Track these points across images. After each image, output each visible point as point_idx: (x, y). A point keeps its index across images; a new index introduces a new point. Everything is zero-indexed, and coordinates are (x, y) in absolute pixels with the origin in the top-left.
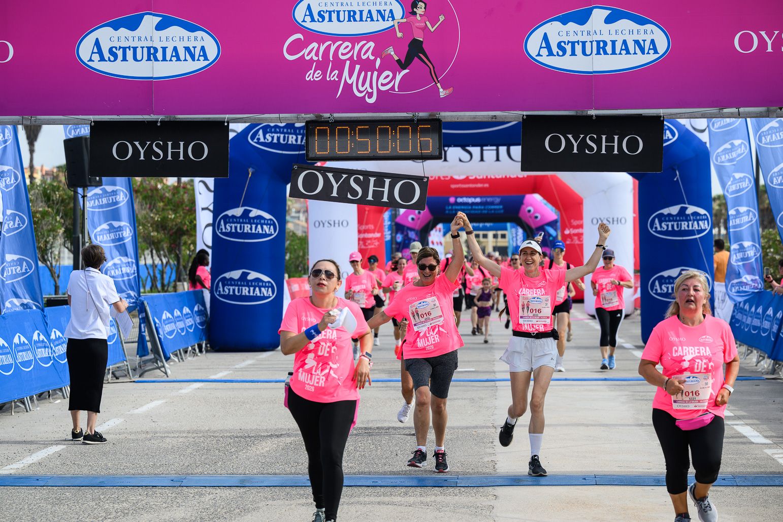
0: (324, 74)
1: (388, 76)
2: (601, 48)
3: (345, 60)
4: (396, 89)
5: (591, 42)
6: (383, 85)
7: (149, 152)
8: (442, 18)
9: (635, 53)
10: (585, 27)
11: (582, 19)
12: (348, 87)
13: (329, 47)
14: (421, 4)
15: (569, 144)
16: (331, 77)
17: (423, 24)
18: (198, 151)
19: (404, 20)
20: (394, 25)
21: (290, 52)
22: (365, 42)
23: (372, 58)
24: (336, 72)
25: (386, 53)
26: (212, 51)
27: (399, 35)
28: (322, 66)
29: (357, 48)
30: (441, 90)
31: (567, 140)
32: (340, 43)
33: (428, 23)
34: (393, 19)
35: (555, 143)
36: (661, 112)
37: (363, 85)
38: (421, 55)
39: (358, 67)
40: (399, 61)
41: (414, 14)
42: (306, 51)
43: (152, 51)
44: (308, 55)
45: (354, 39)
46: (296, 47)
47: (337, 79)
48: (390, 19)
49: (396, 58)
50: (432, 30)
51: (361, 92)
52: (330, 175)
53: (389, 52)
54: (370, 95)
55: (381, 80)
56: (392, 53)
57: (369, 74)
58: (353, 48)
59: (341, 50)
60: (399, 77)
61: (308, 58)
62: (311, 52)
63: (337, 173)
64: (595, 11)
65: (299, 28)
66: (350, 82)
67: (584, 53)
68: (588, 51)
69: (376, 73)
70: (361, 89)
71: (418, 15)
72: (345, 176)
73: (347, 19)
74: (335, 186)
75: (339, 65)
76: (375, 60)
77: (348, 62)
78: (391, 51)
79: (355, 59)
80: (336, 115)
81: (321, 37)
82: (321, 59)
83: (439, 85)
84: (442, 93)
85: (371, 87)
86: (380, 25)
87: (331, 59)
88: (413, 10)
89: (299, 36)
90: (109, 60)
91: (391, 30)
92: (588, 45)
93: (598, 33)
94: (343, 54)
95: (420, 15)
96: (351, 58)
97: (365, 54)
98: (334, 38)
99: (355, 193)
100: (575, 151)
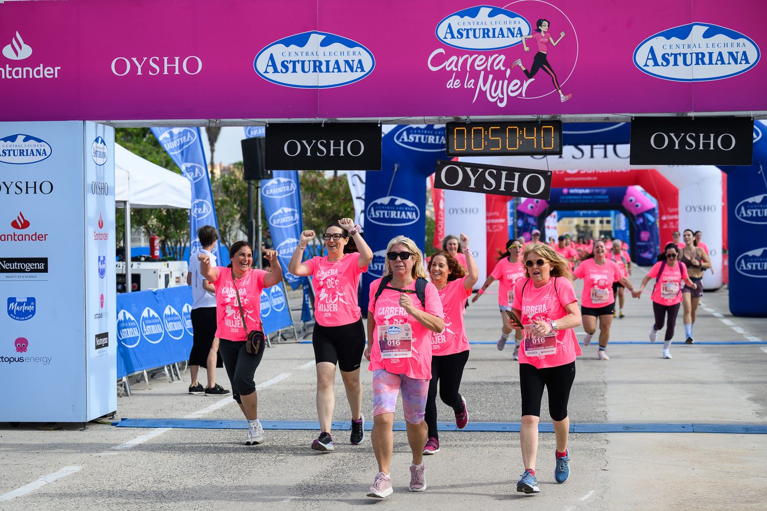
0: (462, 82)
1: (516, 84)
2: (700, 59)
3: (480, 72)
4: (524, 95)
5: (691, 54)
6: (512, 91)
7: (315, 149)
8: (563, 34)
9: (729, 63)
10: (686, 41)
11: (684, 34)
12: (483, 94)
13: (466, 60)
14: (545, 23)
15: (671, 141)
16: (468, 84)
17: (547, 40)
18: (356, 148)
19: (531, 36)
20: (522, 41)
21: (433, 64)
22: (497, 55)
23: (503, 69)
24: (473, 81)
25: (515, 65)
26: (368, 64)
27: (526, 49)
28: (461, 75)
29: (490, 60)
30: (562, 96)
31: (670, 138)
32: (476, 56)
33: (551, 39)
34: (521, 35)
35: (659, 141)
36: (751, 113)
37: (495, 92)
38: (545, 66)
39: (491, 76)
40: (526, 71)
41: (540, 31)
42: (447, 63)
43: (318, 64)
44: (449, 66)
45: (488, 53)
46: (438, 60)
47: (473, 87)
48: (519, 35)
49: (524, 69)
50: (555, 45)
51: (493, 98)
52: (468, 169)
53: (517, 64)
54: (501, 100)
55: (511, 88)
56: (520, 65)
57: (501, 82)
58: (487, 60)
59: (477, 62)
60: (526, 85)
61: (448, 69)
62: (452, 64)
63: (475, 167)
64: (695, 27)
65: (441, 44)
66: (484, 89)
67: (685, 63)
68: (688, 62)
69: (506, 82)
70: (494, 95)
71: (542, 32)
72: (481, 170)
73: (482, 36)
74: (473, 179)
75: (475, 75)
76: (506, 70)
77: (483, 73)
78: (519, 63)
79: (489, 69)
80: (472, 117)
81: (460, 52)
82: (459, 70)
83: (560, 91)
84: (563, 98)
85: (502, 93)
86: (510, 41)
87: (468, 70)
88: (538, 27)
89: (441, 50)
90: (282, 72)
91: (519, 45)
92: (689, 57)
93: (697, 46)
94: (478, 66)
95: (545, 32)
96: (485, 69)
97: (497, 65)
98: (471, 52)
99: (489, 185)
100: (677, 147)
